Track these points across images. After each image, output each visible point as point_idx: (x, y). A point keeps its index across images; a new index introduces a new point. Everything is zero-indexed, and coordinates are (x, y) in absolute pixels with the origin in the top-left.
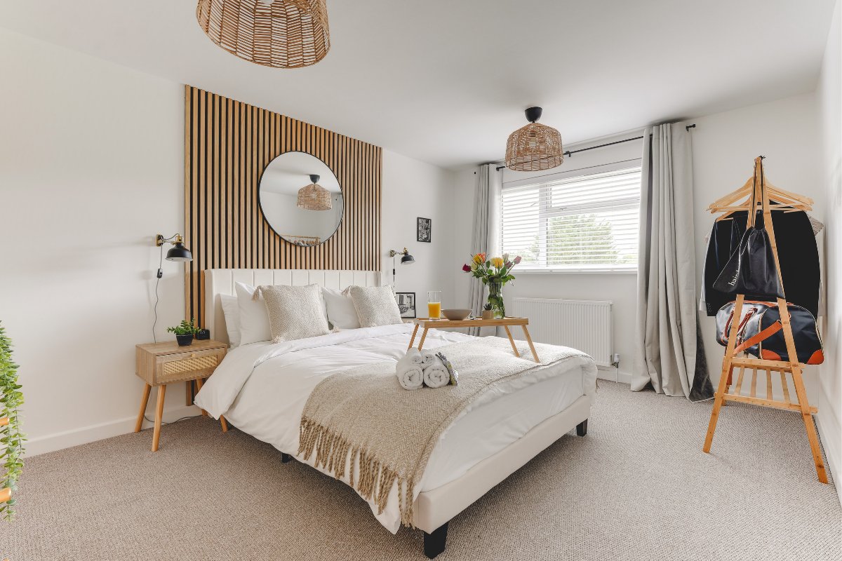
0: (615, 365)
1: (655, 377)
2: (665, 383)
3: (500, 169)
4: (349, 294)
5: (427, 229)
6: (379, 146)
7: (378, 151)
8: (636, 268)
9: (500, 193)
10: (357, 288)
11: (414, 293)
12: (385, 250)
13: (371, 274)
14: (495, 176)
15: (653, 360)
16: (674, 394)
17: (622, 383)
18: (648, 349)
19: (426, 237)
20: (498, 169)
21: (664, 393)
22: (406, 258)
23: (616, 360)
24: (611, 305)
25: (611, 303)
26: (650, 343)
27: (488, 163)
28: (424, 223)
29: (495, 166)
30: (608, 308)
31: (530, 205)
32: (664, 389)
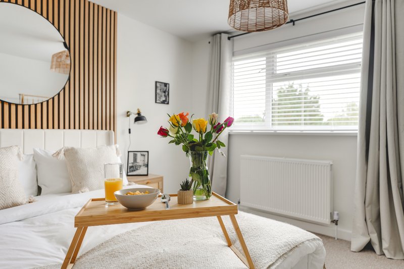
0: (335, 222)
1: (374, 238)
2: (385, 245)
3: (231, 39)
4: (62, 155)
5: (165, 92)
6: (113, 9)
7: (112, 15)
8: (357, 130)
9: (231, 61)
10: (73, 149)
11: (148, 152)
12: (120, 110)
13: (102, 133)
14: (226, 44)
15: (373, 220)
16: (395, 256)
17: (341, 240)
18: (368, 209)
19: (164, 99)
20: (229, 38)
21: (384, 255)
22: (139, 118)
23: (336, 218)
24: (331, 165)
25: (331, 163)
26: (370, 203)
27: (220, 33)
28: (163, 86)
29: (226, 36)
30: (329, 168)
31: (258, 71)
32: (384, 250)
